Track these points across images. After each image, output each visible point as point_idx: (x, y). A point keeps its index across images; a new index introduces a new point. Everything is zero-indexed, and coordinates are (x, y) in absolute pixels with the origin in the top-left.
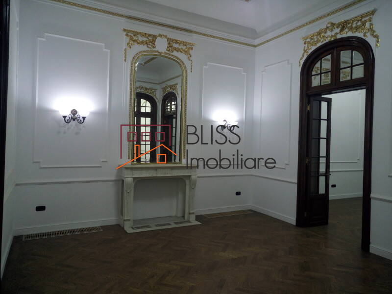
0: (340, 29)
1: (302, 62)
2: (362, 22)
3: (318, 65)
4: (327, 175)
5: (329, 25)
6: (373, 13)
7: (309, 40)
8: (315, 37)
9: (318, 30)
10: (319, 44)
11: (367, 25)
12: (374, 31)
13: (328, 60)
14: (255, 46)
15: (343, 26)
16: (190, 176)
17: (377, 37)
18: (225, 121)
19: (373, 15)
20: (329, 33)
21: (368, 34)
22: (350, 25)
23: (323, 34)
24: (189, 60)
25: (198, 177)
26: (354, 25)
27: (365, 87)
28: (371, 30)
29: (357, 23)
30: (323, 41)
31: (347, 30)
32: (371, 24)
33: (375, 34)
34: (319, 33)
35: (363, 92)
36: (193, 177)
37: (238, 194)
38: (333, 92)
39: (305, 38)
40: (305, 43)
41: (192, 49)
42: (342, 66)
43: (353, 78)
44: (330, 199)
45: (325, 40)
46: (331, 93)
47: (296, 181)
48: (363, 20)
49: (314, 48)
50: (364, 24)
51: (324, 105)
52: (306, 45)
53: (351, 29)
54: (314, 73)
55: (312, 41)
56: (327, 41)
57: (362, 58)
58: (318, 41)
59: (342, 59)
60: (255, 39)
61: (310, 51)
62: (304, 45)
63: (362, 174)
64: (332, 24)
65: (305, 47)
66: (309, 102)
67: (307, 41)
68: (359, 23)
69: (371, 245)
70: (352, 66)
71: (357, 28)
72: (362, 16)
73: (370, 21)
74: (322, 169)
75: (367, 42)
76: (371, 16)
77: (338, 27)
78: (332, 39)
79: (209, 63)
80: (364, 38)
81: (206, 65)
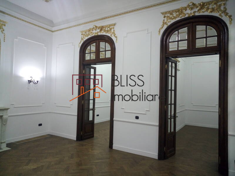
0: (99, 30)
1: (80, 45)
2: (110, 28)
3: (89, 48)
4: (93, 110)
5: (94, 27)
6: (115, 25)
7: (84, 33)
8: (87, 32)
9: (89, 28)
10: (89, 36)
11: (112, 30)
12: (115, 34)
13: (94, 46)
14: (52, 32)
15: (102, 28)
16: (2, 116)
17: (116, 37)
18: (31, 77)
19: (115, 26)
20: (94, 31)
21: (113, 35)
22: (105, 29)
23: (91, 31)
24: (3, 33)
25: (9, 116)
26: (106, 29)
27: (111, 62)
28: (114, 33)
29: (107, 29)
30: (91, 35)
31: (103, 31)
32: (114, 31)
33: (116, 36)
34: (89, 30)
35: (111, 65)
36: (5, 117)
37: (40, 125)
38: (97, 64)
39: (82, 32)
40: (82, 35)
41: (5, 25)
42: (101, 50)
43: (106, 57)
44: (95, 123)
45: (93, 35)
46: (95, 64)
47: (76, 114)
48: (110, 27)
49: (87, 38)
50: (111, 29)
51: (92, 71)
52: (83, 35)
53: (105, 31)
54: (87, 52)
55: (86, 34)
56: (94, 35)
57: (110, 47)
58: (89, 35)
59: (101, 46)
60: (53, 27)
61: (85, 40)
62: (82, 36)
63: (110, 108)
64: (96, 26)
65: (82, 37)
66: (84, 69)
67: (83, 33)
68: (109, 29)
69: (114, 145)
70: (105, 51)
71: (108, 31)
72: (110, 25)
73: (114, 29)
74: (91, 106)
75: (112, 39)
76: (114, 26)
77: (99, 29)
78: (96, 35)
79: (18, 37)
80: (110, 36)
81: (17, 38)
